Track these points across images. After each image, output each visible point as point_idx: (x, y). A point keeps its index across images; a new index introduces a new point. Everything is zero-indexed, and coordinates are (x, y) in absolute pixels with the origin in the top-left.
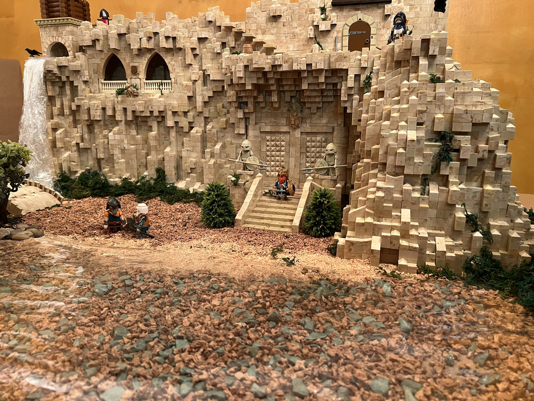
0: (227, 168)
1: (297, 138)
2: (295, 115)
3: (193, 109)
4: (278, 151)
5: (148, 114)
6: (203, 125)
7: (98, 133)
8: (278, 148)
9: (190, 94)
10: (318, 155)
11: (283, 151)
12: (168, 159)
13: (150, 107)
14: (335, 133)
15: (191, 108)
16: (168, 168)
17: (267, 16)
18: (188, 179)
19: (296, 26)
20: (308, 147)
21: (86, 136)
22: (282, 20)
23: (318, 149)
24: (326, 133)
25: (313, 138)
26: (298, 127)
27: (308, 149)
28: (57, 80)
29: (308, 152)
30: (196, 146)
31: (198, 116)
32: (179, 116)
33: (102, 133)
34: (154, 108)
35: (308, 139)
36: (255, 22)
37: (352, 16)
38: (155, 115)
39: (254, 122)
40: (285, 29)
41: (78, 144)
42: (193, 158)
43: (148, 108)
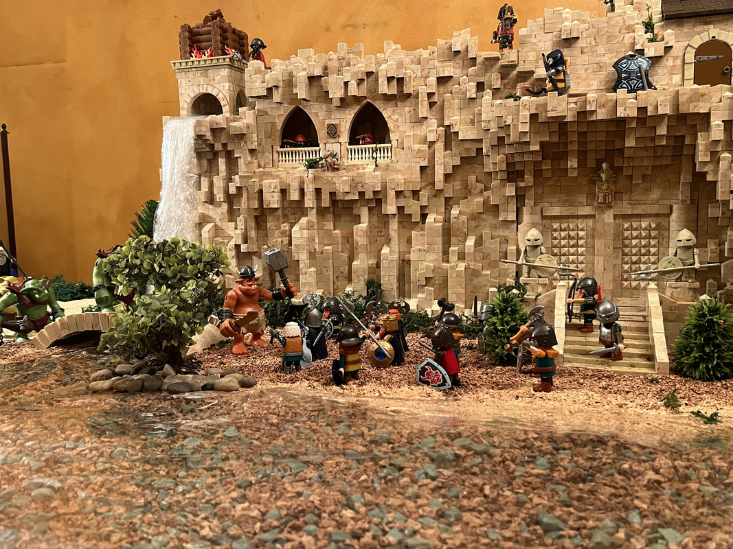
0: (486, 275)
1: (608, 224)
2: (604, 187)
3: (427, 186)
4: (573, 246)
5: (357, 197)
6: (443, 210)
7: (273, 228)
8: (572, 242)
9: (425, 163)
10: (643, 251)
11: (582, 246)
12: (386, 266)
13: (360, 185)
14: (674, 216)
15: (424, 184)
16: (387, 279)
17: (555, 39)
18: (420, 295)
19: (603, 52)
20: (627, 238)
21: (253, 234)
22: (580, 44)
23: (643, 242)
24: (657, 215)
25: (635, 225)
26: (610, 207)
27: (627, 242)
28: (208, 149)
29: (627, 246)
30: (435, 243)
31: (435, 196)
32: (405, 197)
33: (280, 228)
34: (366, 187)
35: (626, 226)
36: (534, 50)
37: (699, 33)
38: (367, 197)
39: (532, 202)
40: (585, 58)
41: (238, 247)
42: (429, 262)
43: (356, 187)
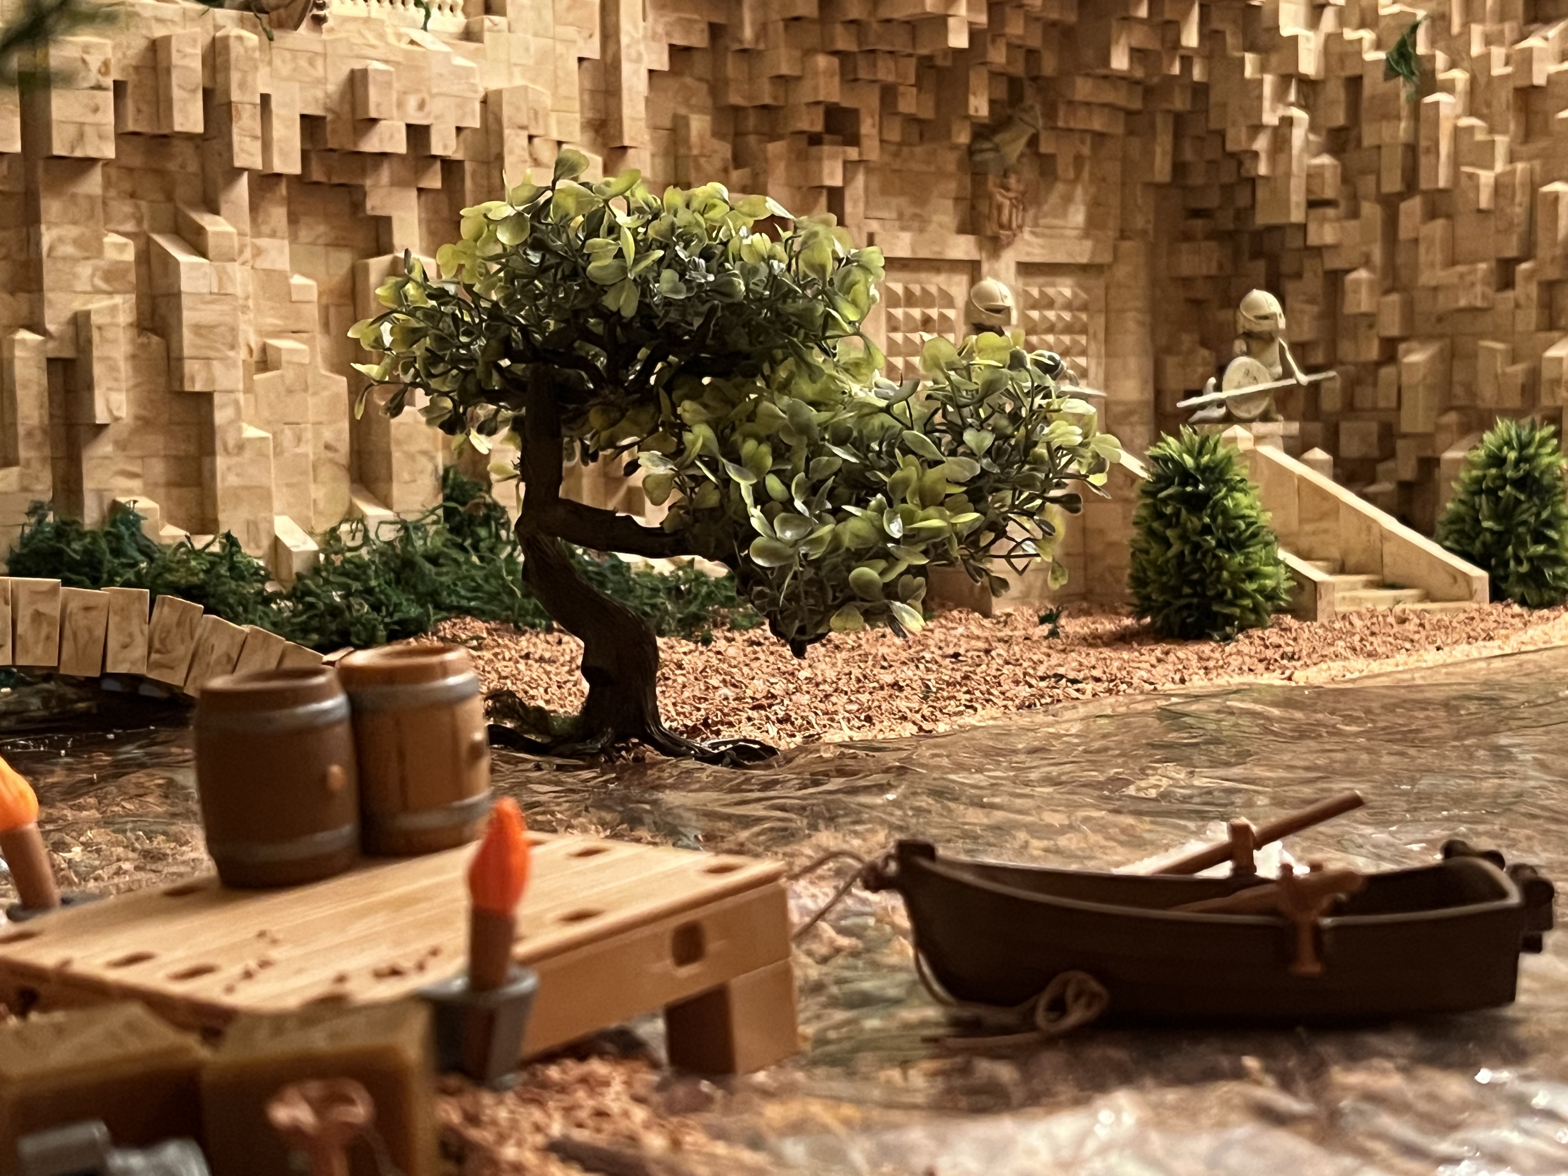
5: (402, 144)
7: (68, 249)
9: (592, 49)
13: (412, 102)
14: (1122, 269)
25: (1048, 293)
33: (99, 251)
34: (432, 108)
35: (1035, 293)
38: (437, 148)
43: (399, 104)
